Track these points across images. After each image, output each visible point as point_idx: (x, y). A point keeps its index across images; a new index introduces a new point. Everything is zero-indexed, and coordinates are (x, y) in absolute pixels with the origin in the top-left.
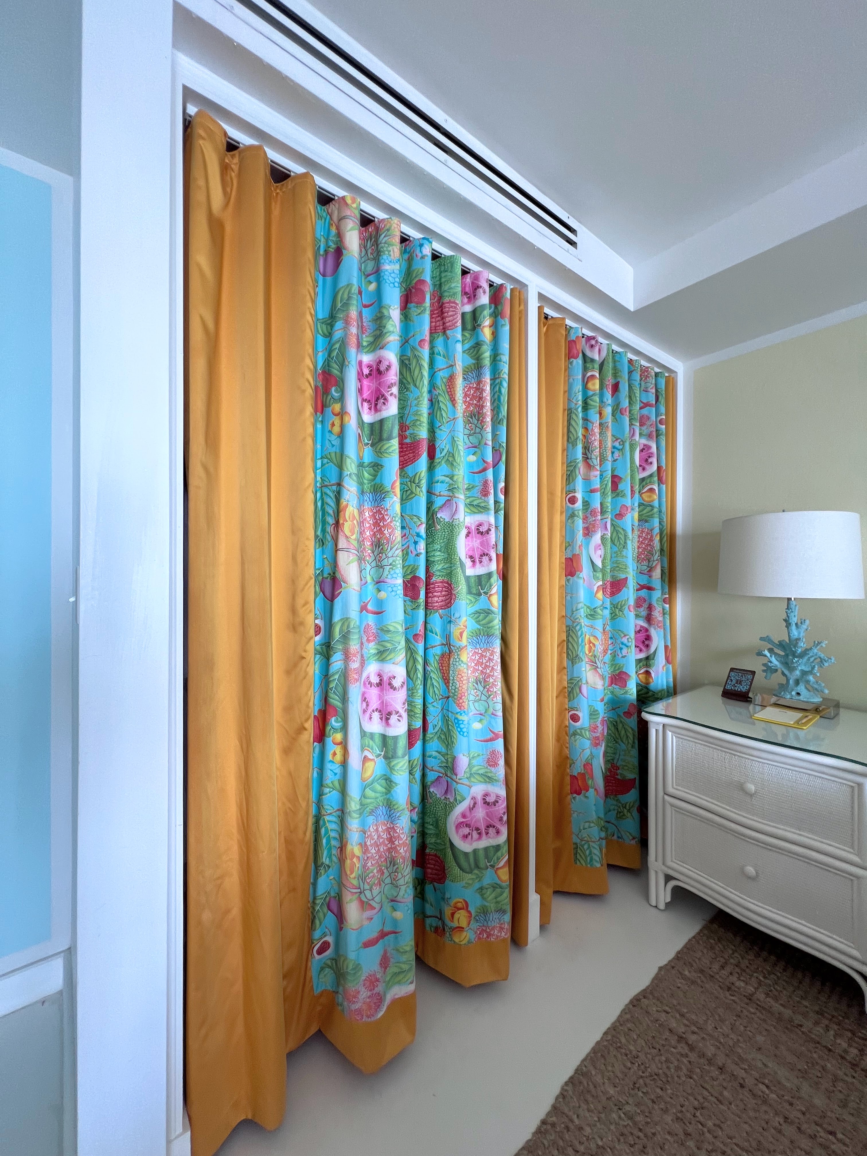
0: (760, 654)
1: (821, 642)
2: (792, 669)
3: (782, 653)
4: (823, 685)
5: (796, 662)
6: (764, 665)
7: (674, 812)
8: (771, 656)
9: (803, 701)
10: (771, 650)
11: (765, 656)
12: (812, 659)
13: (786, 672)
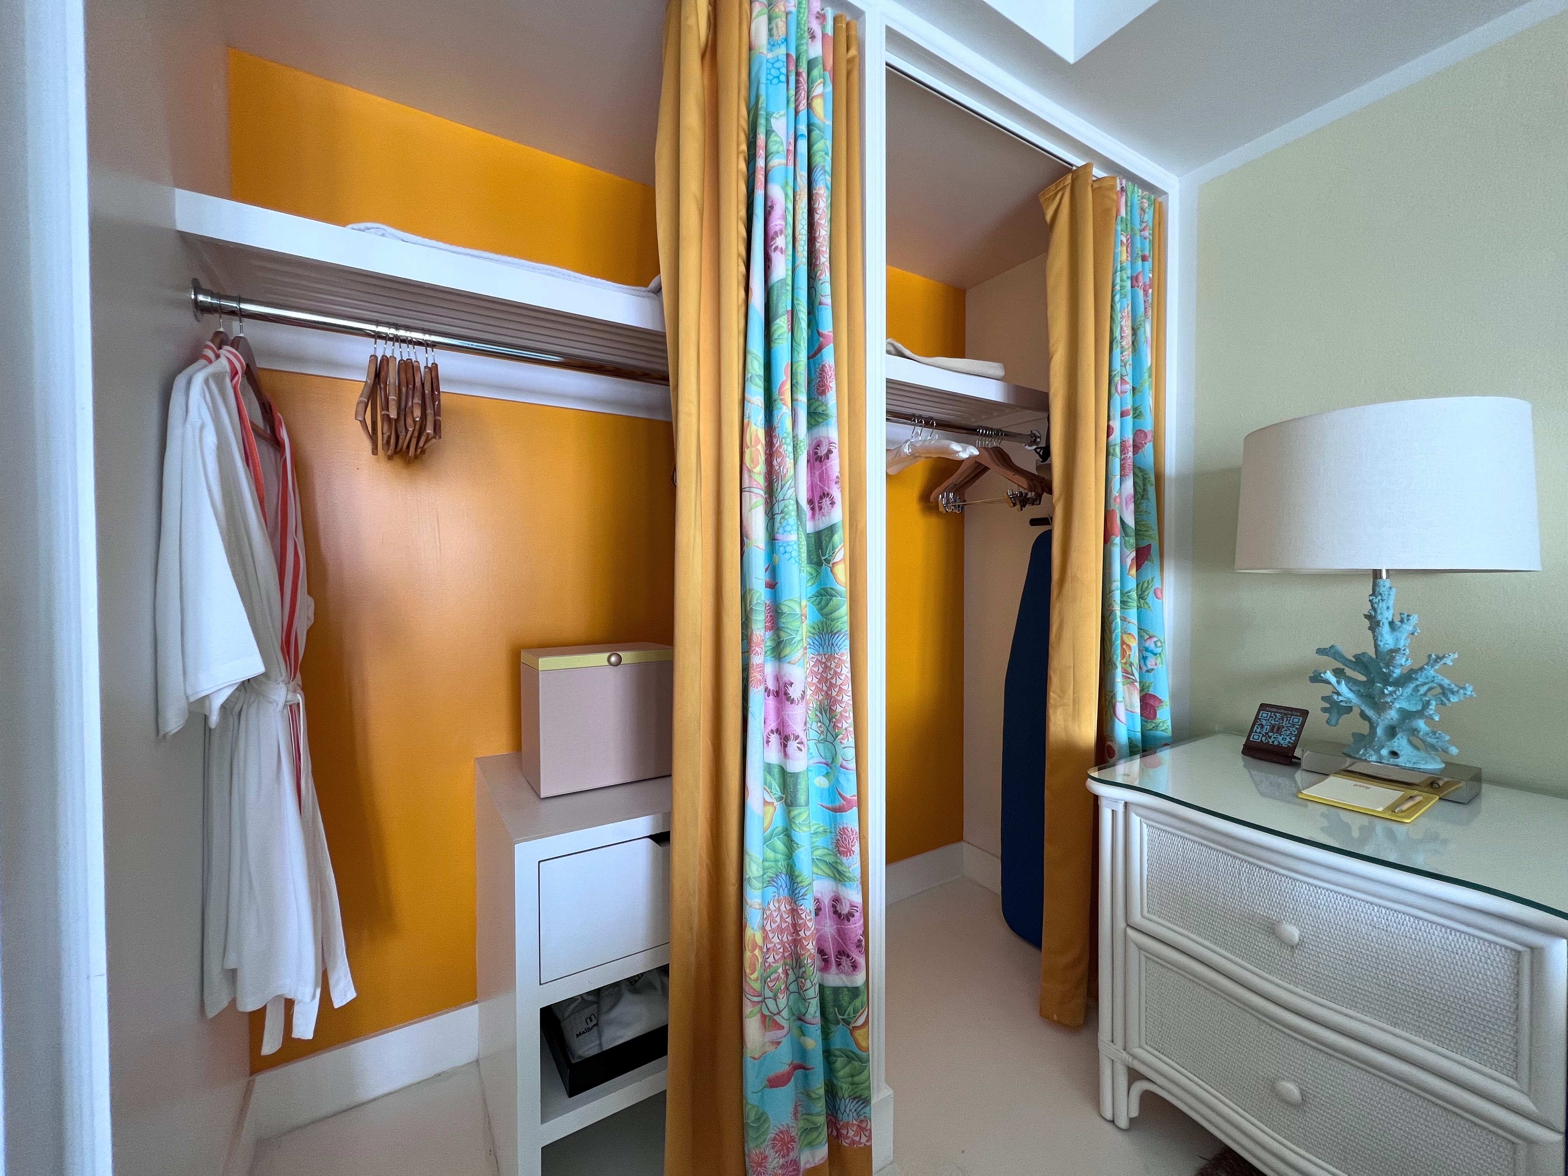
0: (1317, 678)
1: (1444, 657)
2: (1380, 707)
3: (1363, 678)
4: (1447, 738)
5: (1391, 694)
6: (1324, 699)
7: (1143, 959)
8: (1338, 683)
9: (1404, 768)
10: (1338, 673)
11: (1328, 682)
12: (1423, 690)
13: (1370, 713)
